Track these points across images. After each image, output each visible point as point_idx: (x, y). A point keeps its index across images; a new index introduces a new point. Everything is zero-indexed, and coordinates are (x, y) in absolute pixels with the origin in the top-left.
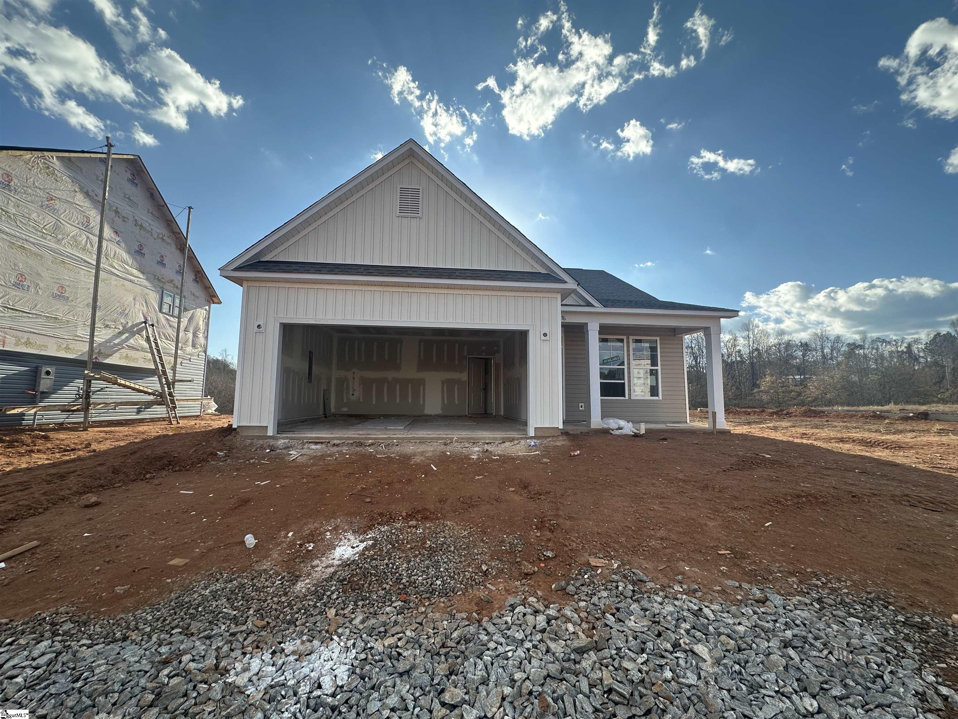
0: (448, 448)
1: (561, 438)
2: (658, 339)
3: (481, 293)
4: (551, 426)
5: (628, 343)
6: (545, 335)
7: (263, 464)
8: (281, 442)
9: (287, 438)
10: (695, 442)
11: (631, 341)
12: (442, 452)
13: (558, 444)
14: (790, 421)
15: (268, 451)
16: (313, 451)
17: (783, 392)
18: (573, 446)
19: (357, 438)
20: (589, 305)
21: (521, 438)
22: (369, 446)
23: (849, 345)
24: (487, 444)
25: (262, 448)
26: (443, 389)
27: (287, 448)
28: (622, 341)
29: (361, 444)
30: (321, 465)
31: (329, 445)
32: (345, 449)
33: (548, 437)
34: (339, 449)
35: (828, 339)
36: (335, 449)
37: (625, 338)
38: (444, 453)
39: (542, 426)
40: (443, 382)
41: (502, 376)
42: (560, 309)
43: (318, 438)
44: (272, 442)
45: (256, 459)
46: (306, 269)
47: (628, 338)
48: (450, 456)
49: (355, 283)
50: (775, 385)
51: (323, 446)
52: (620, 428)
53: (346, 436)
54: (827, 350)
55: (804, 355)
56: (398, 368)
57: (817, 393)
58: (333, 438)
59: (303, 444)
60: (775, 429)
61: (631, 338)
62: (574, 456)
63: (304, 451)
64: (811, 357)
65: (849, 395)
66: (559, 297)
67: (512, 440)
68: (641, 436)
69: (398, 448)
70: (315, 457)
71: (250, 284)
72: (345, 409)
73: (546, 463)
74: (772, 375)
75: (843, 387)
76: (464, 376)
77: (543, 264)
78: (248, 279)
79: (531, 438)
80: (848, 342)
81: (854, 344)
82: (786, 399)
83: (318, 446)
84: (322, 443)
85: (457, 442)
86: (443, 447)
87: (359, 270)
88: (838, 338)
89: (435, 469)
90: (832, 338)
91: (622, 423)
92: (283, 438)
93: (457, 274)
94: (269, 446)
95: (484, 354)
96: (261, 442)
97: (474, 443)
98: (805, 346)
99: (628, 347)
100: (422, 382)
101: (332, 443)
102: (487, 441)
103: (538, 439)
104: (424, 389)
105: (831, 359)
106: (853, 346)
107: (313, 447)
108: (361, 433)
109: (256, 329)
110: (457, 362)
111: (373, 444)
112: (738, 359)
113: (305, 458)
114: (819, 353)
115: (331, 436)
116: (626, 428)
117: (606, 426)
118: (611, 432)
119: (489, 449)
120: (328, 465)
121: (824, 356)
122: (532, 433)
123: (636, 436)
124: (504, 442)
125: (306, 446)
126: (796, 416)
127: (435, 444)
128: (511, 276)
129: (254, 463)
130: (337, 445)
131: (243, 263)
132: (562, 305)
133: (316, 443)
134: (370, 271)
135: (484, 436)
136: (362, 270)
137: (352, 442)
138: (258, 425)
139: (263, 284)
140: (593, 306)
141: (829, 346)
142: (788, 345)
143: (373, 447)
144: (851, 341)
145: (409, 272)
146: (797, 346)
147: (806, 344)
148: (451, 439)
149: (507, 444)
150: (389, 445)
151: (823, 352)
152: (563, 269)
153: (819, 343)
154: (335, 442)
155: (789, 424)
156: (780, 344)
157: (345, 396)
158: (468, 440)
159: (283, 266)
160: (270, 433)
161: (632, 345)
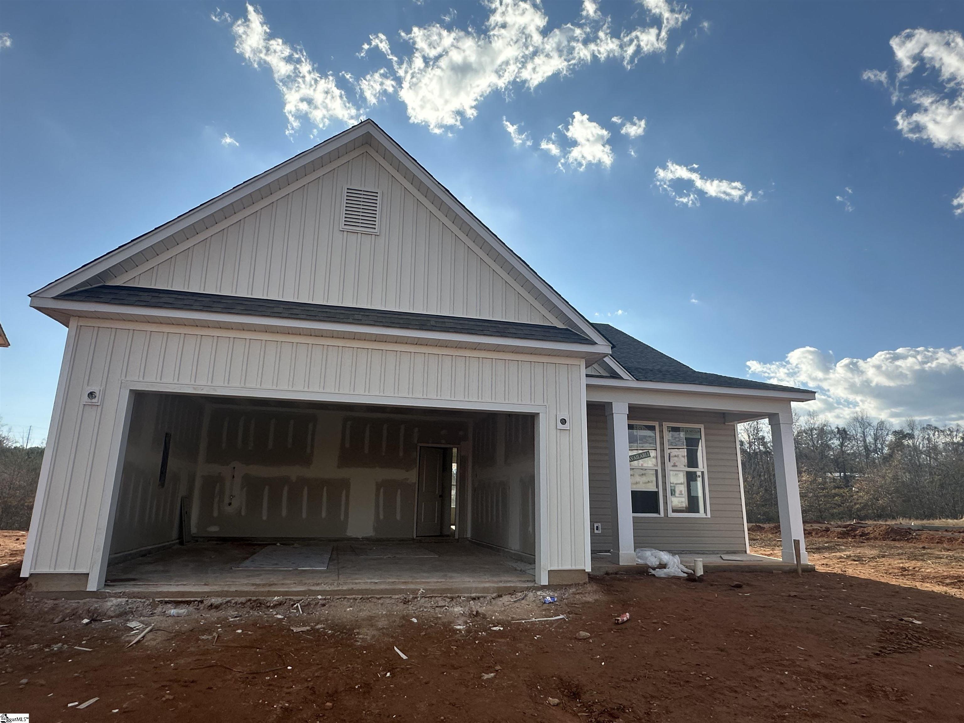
0: (411, 608)
1: (589, 588)
2: (702, 427)
3: (468, 353)
4: (574, 568)
5: (661, 432)
6: (563, 421)
7: (79, 653)
8: (112, 603)
9: (124, 595)
10: (793, 594)
11: (665, 430)
12: (403, 617)
13: (590, 598)
14: (874, 547)
15: (86, 621)
16: (170, 620)
17: (825, 496)
18: (613, 603)
19: (254, 593)
20: (614, 375)
21: (528, 589)
22: (274, 607)
23: (895, 433)
24: (474, 599)
25: (75, 615)
26: (377, 495)
27: (124, 614)
28: (652, 428)
29: (259, 605)
30: (192, 654)
31: (201, 606)
32: (231, 615)
33: (570, 586)
34: (221, 614)
35: (870, 425)
36: (213, 615)
37: (656, 424)
38: (406, 618)
39: (560, 568)
40: (379, 486)
41: (470, 475)
42: (584, 381)
43: (183, 594)
44: (95, 604)
45: (65, 642)
46: (186, 302)
47: (661, 426)
48: (419, 627)
49: (267, 330)
50: (814, 486)
51: (191, 608)
52: (663, 566)
53: (233, 589)
54: (869, 439)
55: (842, 445)
56: (307, 461)
57: (866, 497)
58: (210, 594)
59: (154, 605)
60: (859, 559)
61: (666, 425)
62: (623, 622)
63: (156, 621)
64: (850, 447)
65: (904, 501)
66: (583, 364)
67: (512, 592)
68: (700, 579)
69: (325, 611)
70: (178, 634)
71: (82, 322)
72: (214, 529)
73: (585, 639)
74: (809, 473)
75: (897, 491)
76: (412, 476)
77: (561, 315)
78: (80, 315)
79: (543, 588)
80: (893, 429)
81: (901, 432)
82: (828, 505)
83: (182, 611)
84: (188, 603)
85: (423, 596)
86: (401, 606)
87: (276, 310)
88: (881, 425)
89: (404, 657)
90: (875, 424)
91: (665, 557)
92: (117, 596)
93: (433, 323)
94: (88, 611)
95: (443, 441)
96: (73, 603)
97: (452, 599)
98: (843, 433)
99: (662, 438)
100: (345, 484)
101: (207, 602)
102: (473, 595)
103: (555, 590)
104: (347, 497)
105: (875, 451)
106: (900, 435)
107: (173, 611)
108: (257, 581)
109: (85, 398)
110: (401, 454)
111: (280, 604)
112: (762, 448)
113: (160, 637)
114: (861, 444)
115: (207, 589)
116: (671, 564)
117: (640, 561)
118: (653, 572)
119: (482, 610)
120: (206, 652)
121: (866, 447)
122: (544, 581)
123: (691, 578)
124: (500, 596)
125: (159, 610)
126: (876, 538)
127: (388, 601)
128: (514, 331)
129: (60, 651)
130: (217, 607)
131: (75, 287)
132: (587, 376)
133: (177, 604)
134: (295, 311)
135: (468, 585)
136: (280, 310)
137: (243, 599)
138: (71, 571)
139: (107, 324)
140: (621, 378)
141: (872, 433)
142: (822, 432)
143: (281, 609)
144: (898, 428)
145: (356, 317)
146: (832, 432)
147: (844, 430)
148: (414, 592)
149: (506, 599)
150: (309, 604)
151: (865, 441)
152: (591, 324)
153: (859, 430)
154: (215, 600)
155: (875, 552)
156: (812, 430)
157: (216, 506)
158: (442, 592)
159: (145, 297)
160: (92, 586)
161: (667, 436)
